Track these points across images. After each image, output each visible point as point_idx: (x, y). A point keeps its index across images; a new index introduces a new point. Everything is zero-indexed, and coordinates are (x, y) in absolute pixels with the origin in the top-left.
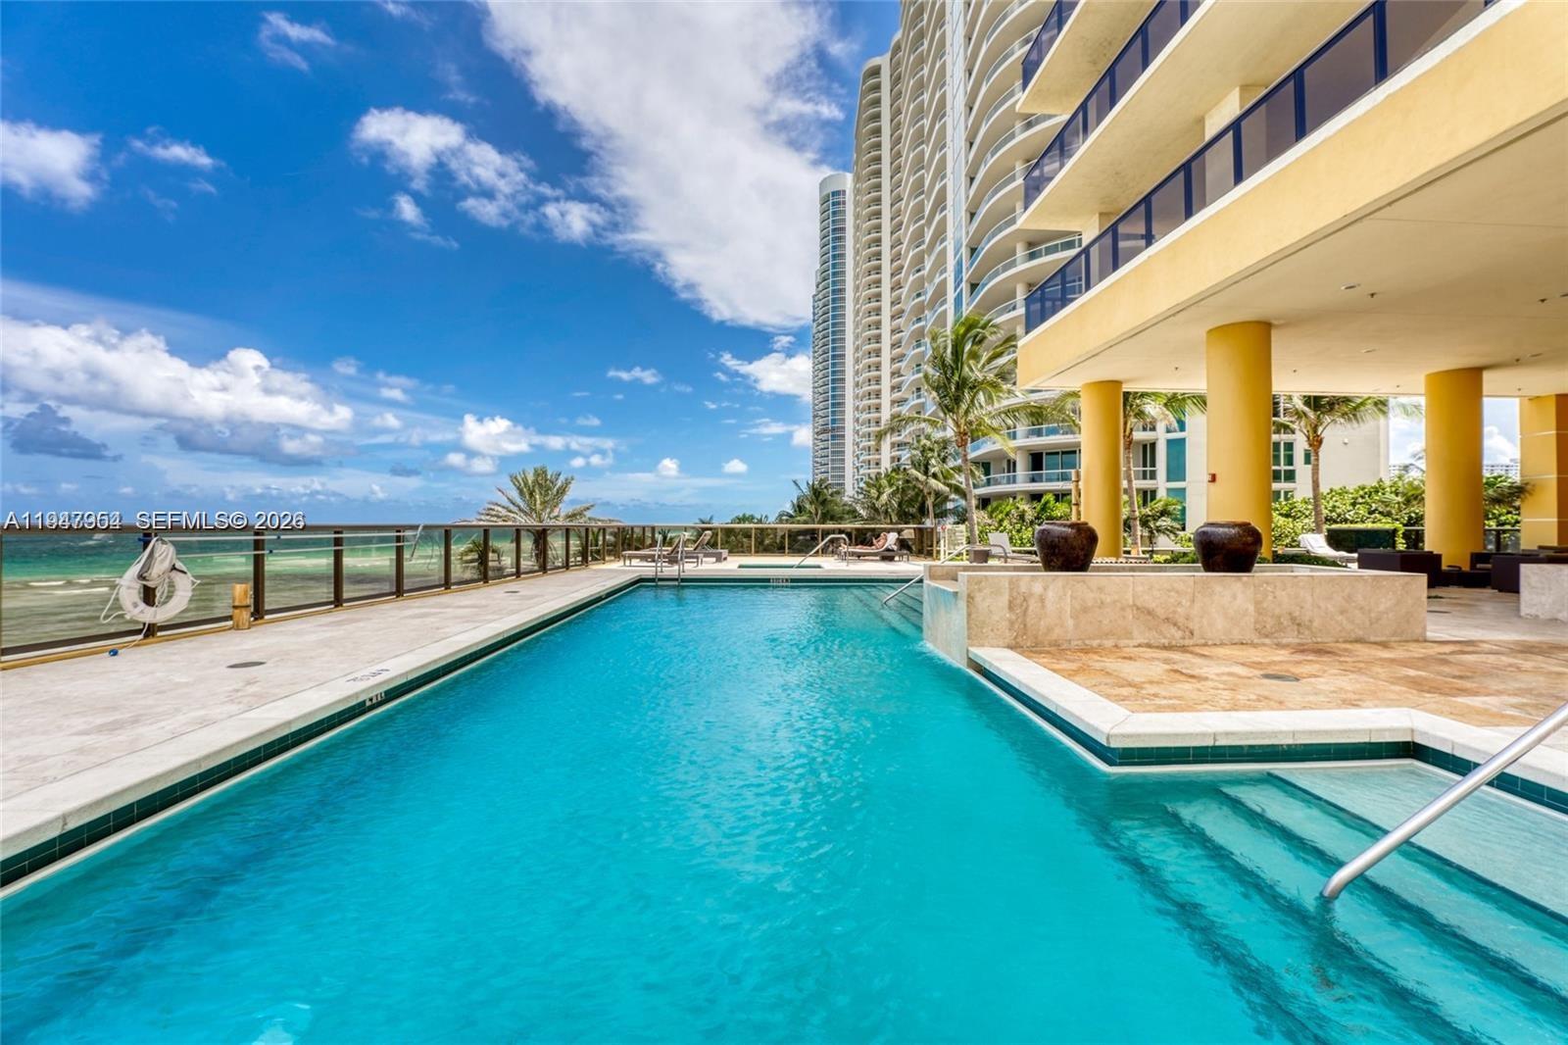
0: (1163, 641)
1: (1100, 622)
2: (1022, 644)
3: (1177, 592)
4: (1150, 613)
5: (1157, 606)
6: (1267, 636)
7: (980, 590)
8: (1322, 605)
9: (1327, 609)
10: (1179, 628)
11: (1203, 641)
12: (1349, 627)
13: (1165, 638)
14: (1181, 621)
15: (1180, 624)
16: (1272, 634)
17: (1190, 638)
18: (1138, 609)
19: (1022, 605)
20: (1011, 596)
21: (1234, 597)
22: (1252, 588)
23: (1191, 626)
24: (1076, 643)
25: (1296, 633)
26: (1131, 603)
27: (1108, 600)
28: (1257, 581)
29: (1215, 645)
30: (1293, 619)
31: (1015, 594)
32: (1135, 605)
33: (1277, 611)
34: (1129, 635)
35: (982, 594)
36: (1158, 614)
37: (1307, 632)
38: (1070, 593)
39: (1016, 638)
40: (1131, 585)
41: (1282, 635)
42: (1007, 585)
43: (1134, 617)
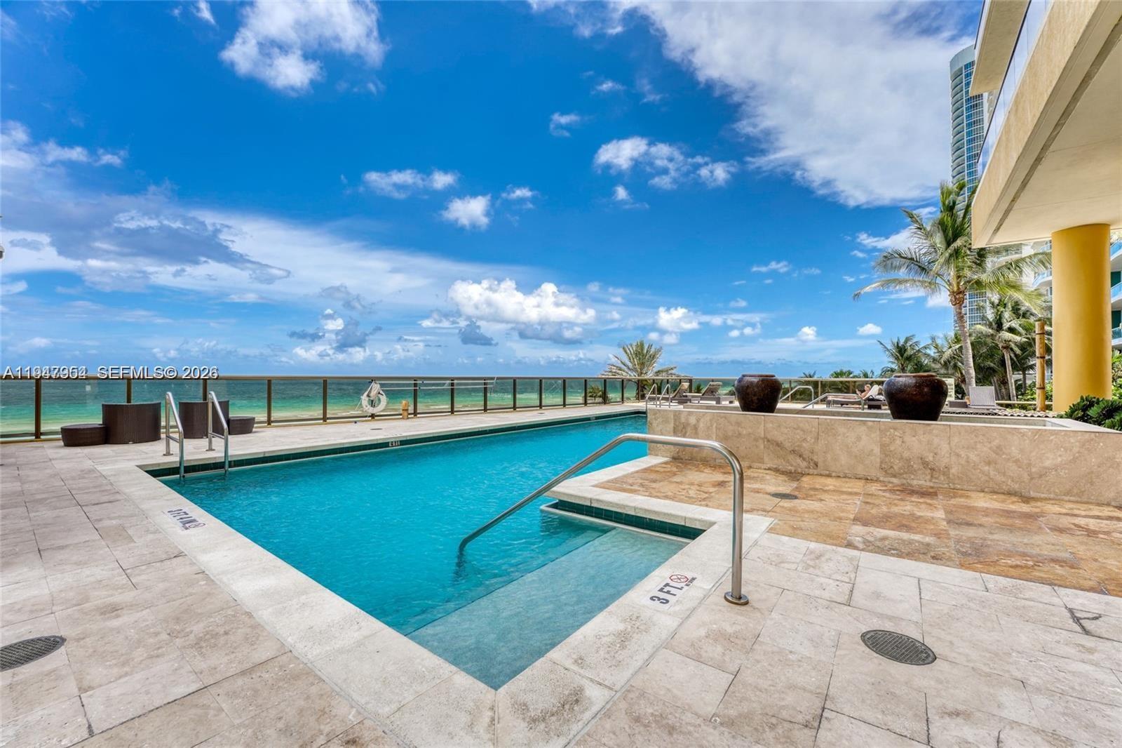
0: (790, 468)
1: (738, 447)
2: (682, 457)
3: (803, 431)
4: (778, 445)
5: (785, 440)
6: (894, 476)
7: (656, 419)
8: (963, 454)
9: (968, 457)
10: (804, 459)
11: (827, 472)
12: (999, 478)
13: (792, 466)
14: (806, 454)
15: (804, 456)
16: (901, 474)
17: (814, 469)
18: (768, 441)
19: (682, 431)
20: (674, 424)
21: (859, 438)
22: (878, 433)
23: (815, 458)
24: (720, 461)
25: (929, 477)
26: (762, 436)
27: (744, 432)
28: (883, 427)
29: (839, 477)
30: (925, 464)
31: (677, 423)
32: (765, 438)
33: (906, 454)
34: (761, 460)
35: (657, 422)
36: (786, 446)
37: (942, 478)
38: (715, 425)
39: (678, 452)
40: (763, 423)
41: (912, 477)
42: (672, 417)
43: (764, 447)
